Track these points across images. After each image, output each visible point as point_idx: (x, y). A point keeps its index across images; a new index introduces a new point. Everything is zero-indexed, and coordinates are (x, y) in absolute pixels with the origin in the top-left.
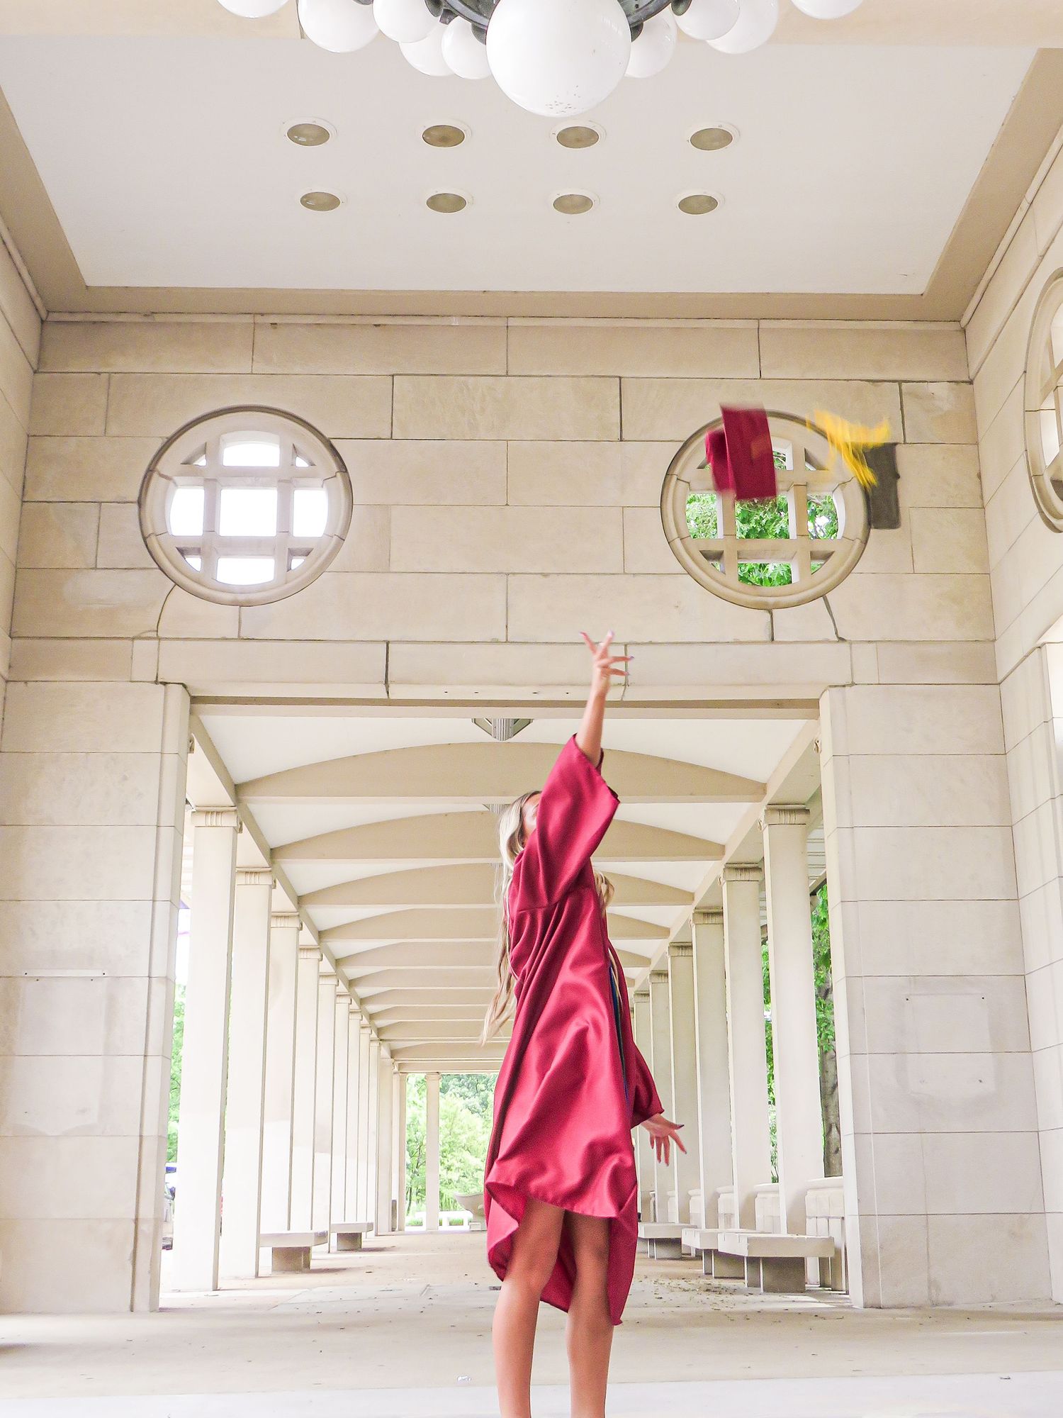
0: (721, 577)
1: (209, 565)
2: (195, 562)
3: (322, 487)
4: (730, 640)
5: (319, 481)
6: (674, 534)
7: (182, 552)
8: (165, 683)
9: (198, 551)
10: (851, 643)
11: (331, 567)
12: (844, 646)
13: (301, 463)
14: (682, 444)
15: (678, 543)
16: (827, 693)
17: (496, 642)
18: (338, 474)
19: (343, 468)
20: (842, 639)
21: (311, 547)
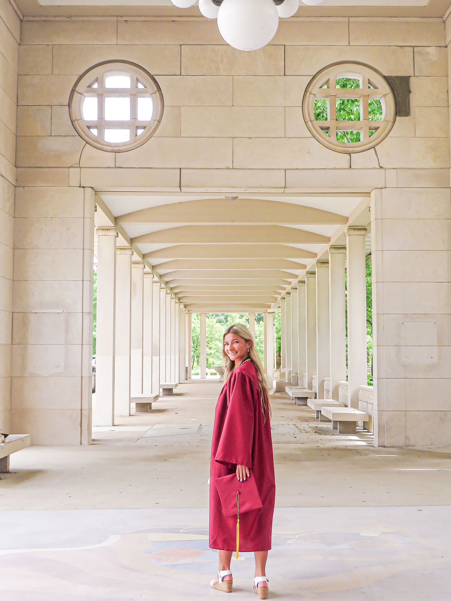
0: (328, 138)
1: (101, 133)
2: (94, 132)
3: (150, 97)
4: (332, 167)
5: (149, 95)
6: (308, 119)
7: (89, 127)
8: (84, 187)
9: (96, 127)
10: (385, 169)
11: (155, 135)
12: (382, 170)
13: (140, 86)
14: (312, 77)
15: (309, 123)
16: (373, 191)
17: (228, 168)
18: (157, 92)
19: (159, 89)
20: (381, 167)
21: (145, 125)
